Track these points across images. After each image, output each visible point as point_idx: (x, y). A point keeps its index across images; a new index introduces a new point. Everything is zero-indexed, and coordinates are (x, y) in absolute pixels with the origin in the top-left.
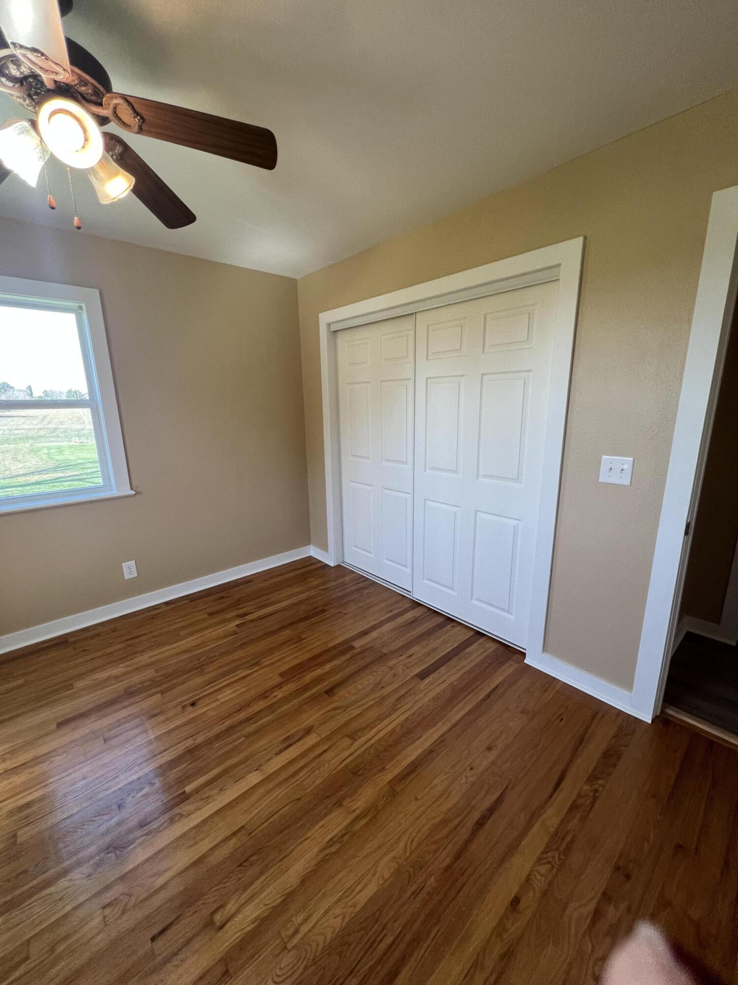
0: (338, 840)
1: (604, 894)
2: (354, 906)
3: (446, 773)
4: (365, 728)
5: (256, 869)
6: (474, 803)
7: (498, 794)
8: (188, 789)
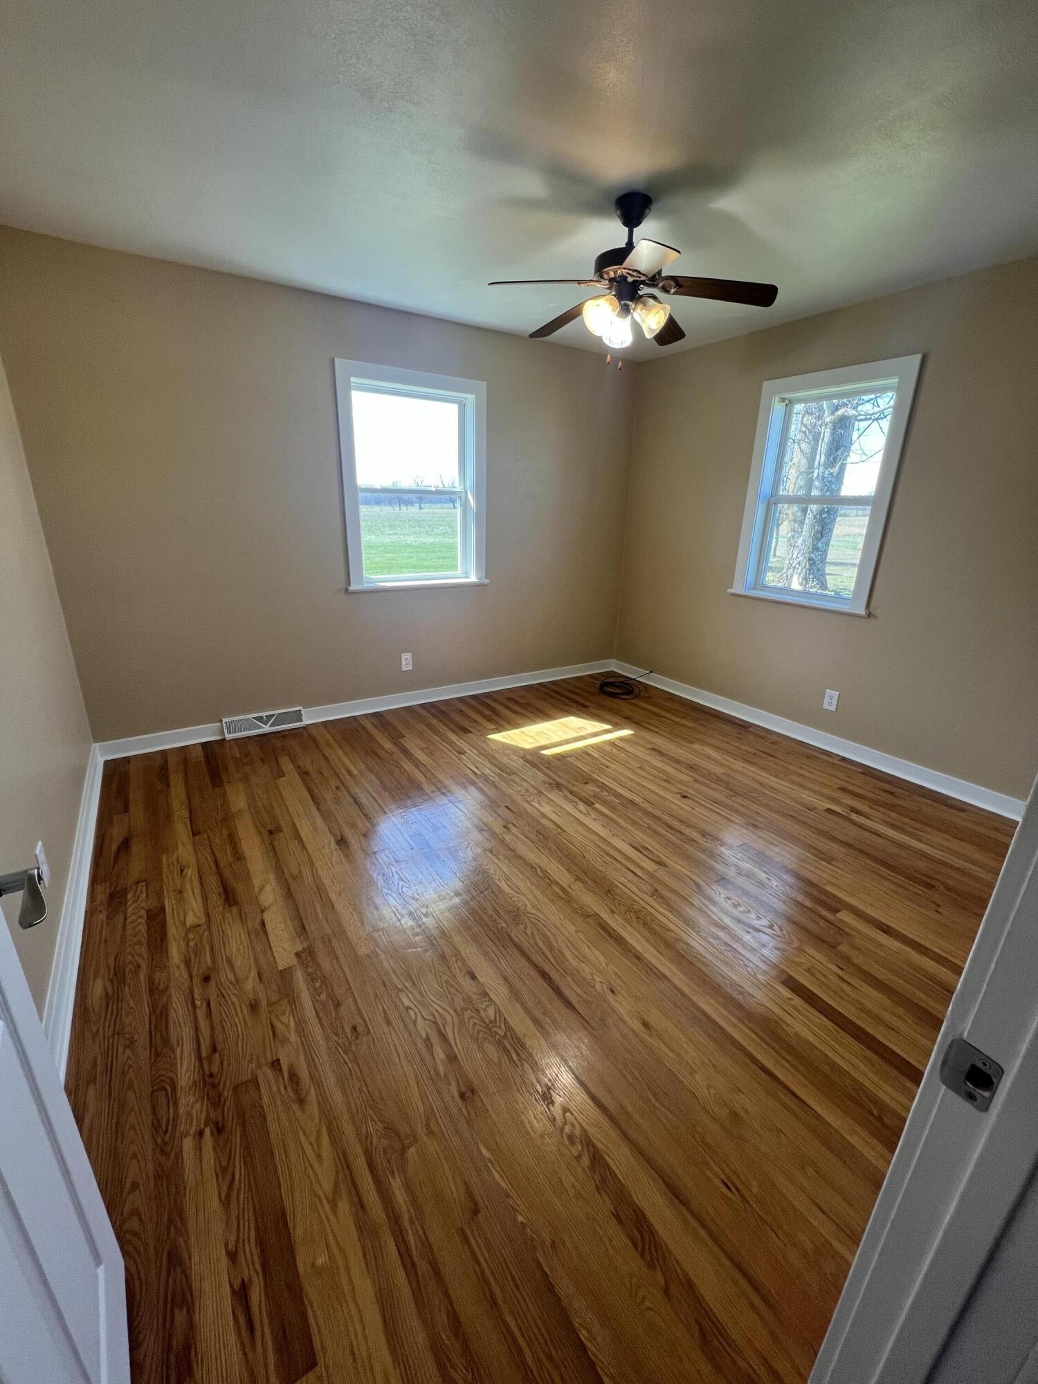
0: (546, 875)
1: (455, 1057)
2: (499, 880)
3: (607, 965)
4: (668, 905)
5: (534, 838)
6: (568, 978)
7: (577, 1006)
8: (598, 806)
